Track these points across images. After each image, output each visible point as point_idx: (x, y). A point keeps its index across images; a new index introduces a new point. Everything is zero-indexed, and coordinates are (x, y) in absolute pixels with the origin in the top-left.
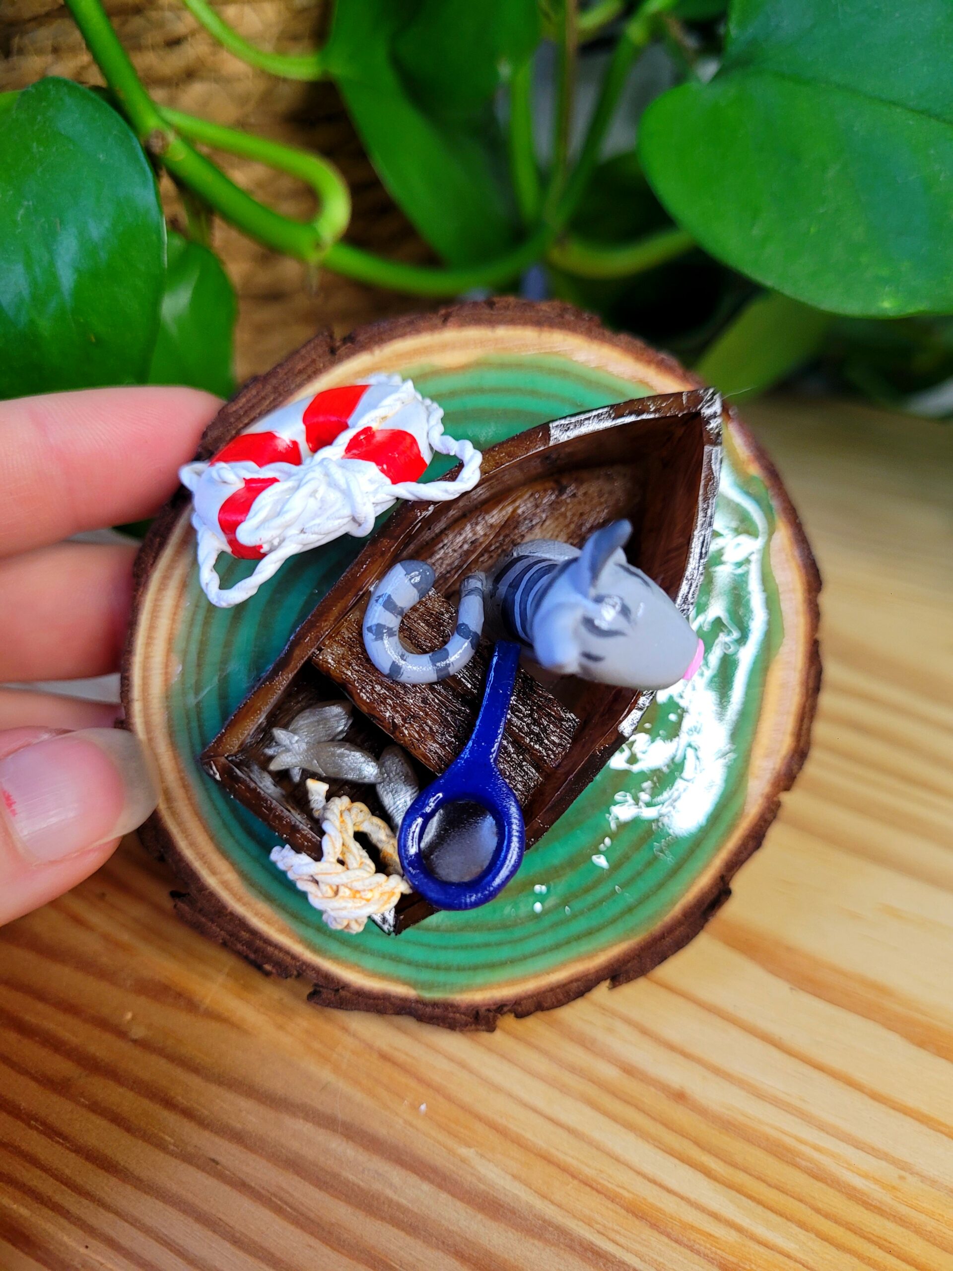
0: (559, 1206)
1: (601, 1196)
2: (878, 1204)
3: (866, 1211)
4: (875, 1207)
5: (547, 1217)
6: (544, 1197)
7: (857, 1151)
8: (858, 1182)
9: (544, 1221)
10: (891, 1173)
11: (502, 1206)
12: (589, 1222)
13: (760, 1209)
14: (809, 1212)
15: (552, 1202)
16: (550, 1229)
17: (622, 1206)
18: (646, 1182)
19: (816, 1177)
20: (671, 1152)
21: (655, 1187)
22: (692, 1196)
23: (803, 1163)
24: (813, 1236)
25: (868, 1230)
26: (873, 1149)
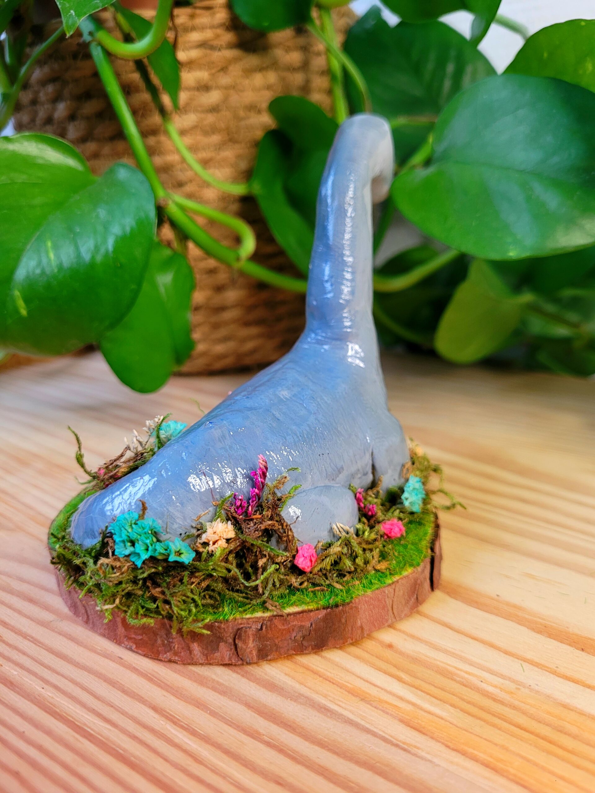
0: (310, 688)
1: (334, 685)
2: (501, 699)
3: (493, 702)
4: (499, 700)
5: (301, 692)
6: (301, 684)
7: (492, 675)
8: (490, 689)
9: (300, 694)
10: (512, 686)
11: (276, 686)
12: (325, 696)
13: (428, 697)
14: (458, 700)
15: (305, 686)
16: (303, 697)
17: (346, 690)
18: (363, 681)
19: (465, 686)
20: (380, 669)
21: (367, 683)
22: (389, 688)
23: (458, 679)
24: (458, 710)
25: (493, 710)
26: (502, 675)
